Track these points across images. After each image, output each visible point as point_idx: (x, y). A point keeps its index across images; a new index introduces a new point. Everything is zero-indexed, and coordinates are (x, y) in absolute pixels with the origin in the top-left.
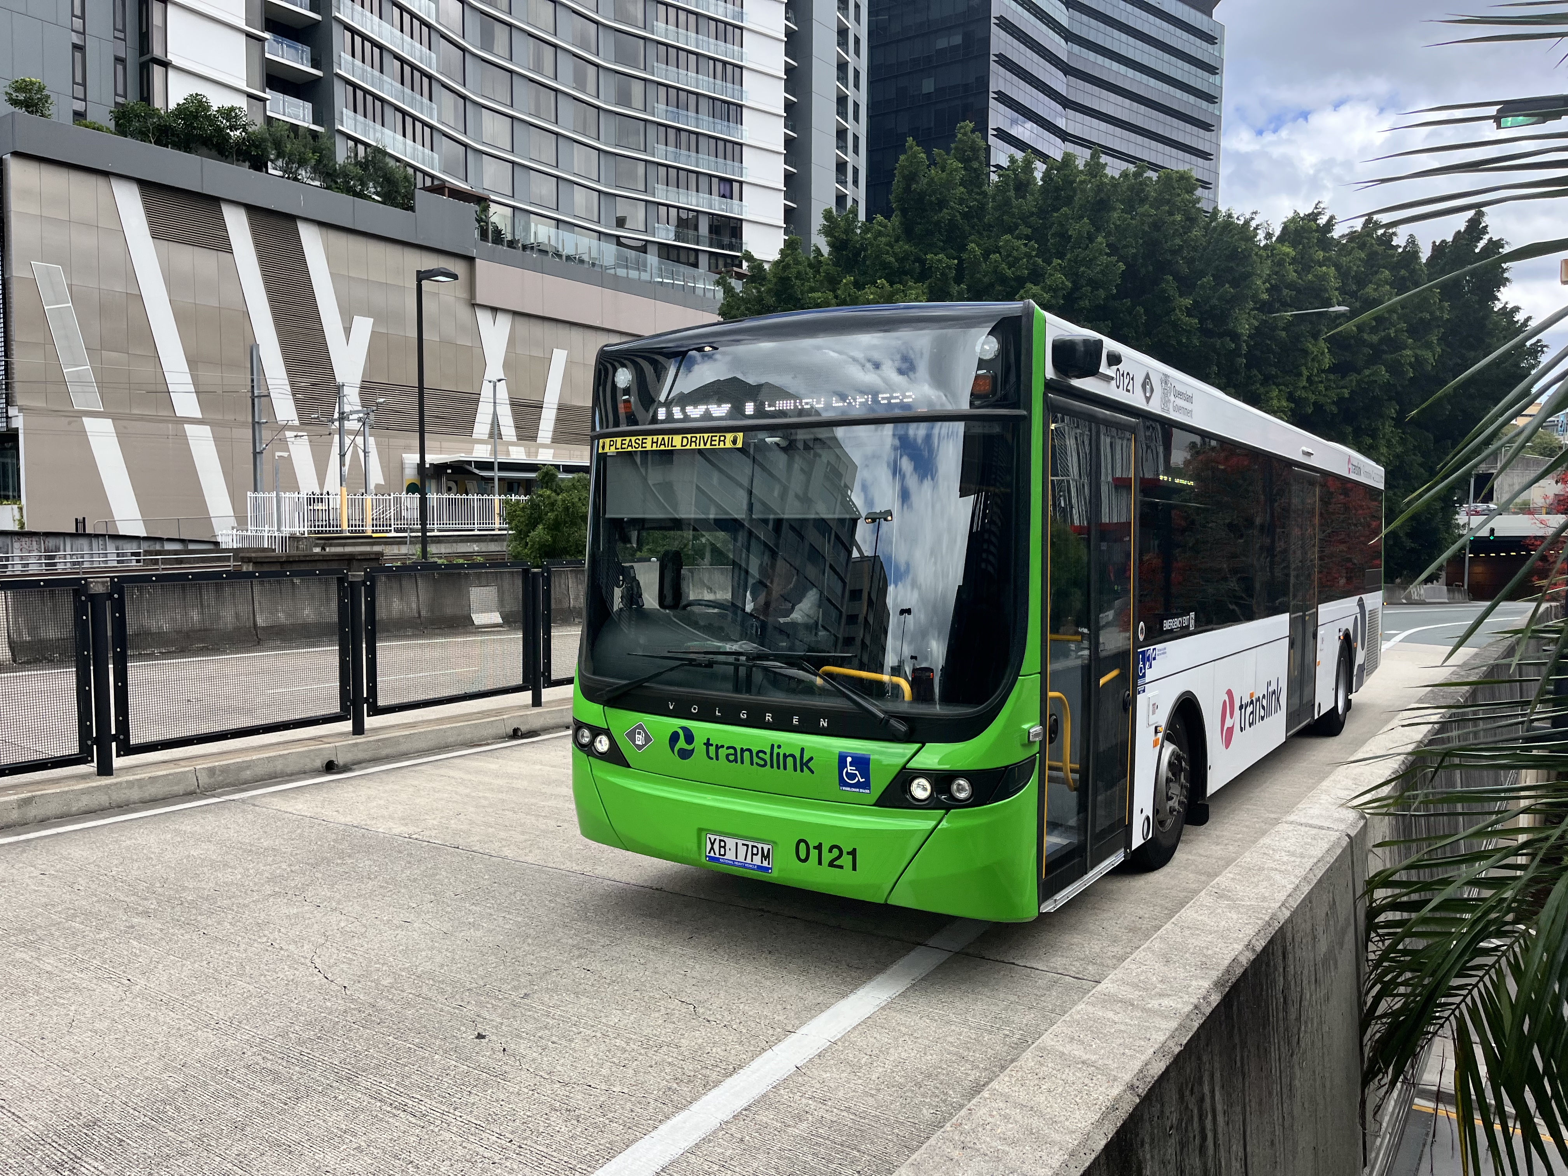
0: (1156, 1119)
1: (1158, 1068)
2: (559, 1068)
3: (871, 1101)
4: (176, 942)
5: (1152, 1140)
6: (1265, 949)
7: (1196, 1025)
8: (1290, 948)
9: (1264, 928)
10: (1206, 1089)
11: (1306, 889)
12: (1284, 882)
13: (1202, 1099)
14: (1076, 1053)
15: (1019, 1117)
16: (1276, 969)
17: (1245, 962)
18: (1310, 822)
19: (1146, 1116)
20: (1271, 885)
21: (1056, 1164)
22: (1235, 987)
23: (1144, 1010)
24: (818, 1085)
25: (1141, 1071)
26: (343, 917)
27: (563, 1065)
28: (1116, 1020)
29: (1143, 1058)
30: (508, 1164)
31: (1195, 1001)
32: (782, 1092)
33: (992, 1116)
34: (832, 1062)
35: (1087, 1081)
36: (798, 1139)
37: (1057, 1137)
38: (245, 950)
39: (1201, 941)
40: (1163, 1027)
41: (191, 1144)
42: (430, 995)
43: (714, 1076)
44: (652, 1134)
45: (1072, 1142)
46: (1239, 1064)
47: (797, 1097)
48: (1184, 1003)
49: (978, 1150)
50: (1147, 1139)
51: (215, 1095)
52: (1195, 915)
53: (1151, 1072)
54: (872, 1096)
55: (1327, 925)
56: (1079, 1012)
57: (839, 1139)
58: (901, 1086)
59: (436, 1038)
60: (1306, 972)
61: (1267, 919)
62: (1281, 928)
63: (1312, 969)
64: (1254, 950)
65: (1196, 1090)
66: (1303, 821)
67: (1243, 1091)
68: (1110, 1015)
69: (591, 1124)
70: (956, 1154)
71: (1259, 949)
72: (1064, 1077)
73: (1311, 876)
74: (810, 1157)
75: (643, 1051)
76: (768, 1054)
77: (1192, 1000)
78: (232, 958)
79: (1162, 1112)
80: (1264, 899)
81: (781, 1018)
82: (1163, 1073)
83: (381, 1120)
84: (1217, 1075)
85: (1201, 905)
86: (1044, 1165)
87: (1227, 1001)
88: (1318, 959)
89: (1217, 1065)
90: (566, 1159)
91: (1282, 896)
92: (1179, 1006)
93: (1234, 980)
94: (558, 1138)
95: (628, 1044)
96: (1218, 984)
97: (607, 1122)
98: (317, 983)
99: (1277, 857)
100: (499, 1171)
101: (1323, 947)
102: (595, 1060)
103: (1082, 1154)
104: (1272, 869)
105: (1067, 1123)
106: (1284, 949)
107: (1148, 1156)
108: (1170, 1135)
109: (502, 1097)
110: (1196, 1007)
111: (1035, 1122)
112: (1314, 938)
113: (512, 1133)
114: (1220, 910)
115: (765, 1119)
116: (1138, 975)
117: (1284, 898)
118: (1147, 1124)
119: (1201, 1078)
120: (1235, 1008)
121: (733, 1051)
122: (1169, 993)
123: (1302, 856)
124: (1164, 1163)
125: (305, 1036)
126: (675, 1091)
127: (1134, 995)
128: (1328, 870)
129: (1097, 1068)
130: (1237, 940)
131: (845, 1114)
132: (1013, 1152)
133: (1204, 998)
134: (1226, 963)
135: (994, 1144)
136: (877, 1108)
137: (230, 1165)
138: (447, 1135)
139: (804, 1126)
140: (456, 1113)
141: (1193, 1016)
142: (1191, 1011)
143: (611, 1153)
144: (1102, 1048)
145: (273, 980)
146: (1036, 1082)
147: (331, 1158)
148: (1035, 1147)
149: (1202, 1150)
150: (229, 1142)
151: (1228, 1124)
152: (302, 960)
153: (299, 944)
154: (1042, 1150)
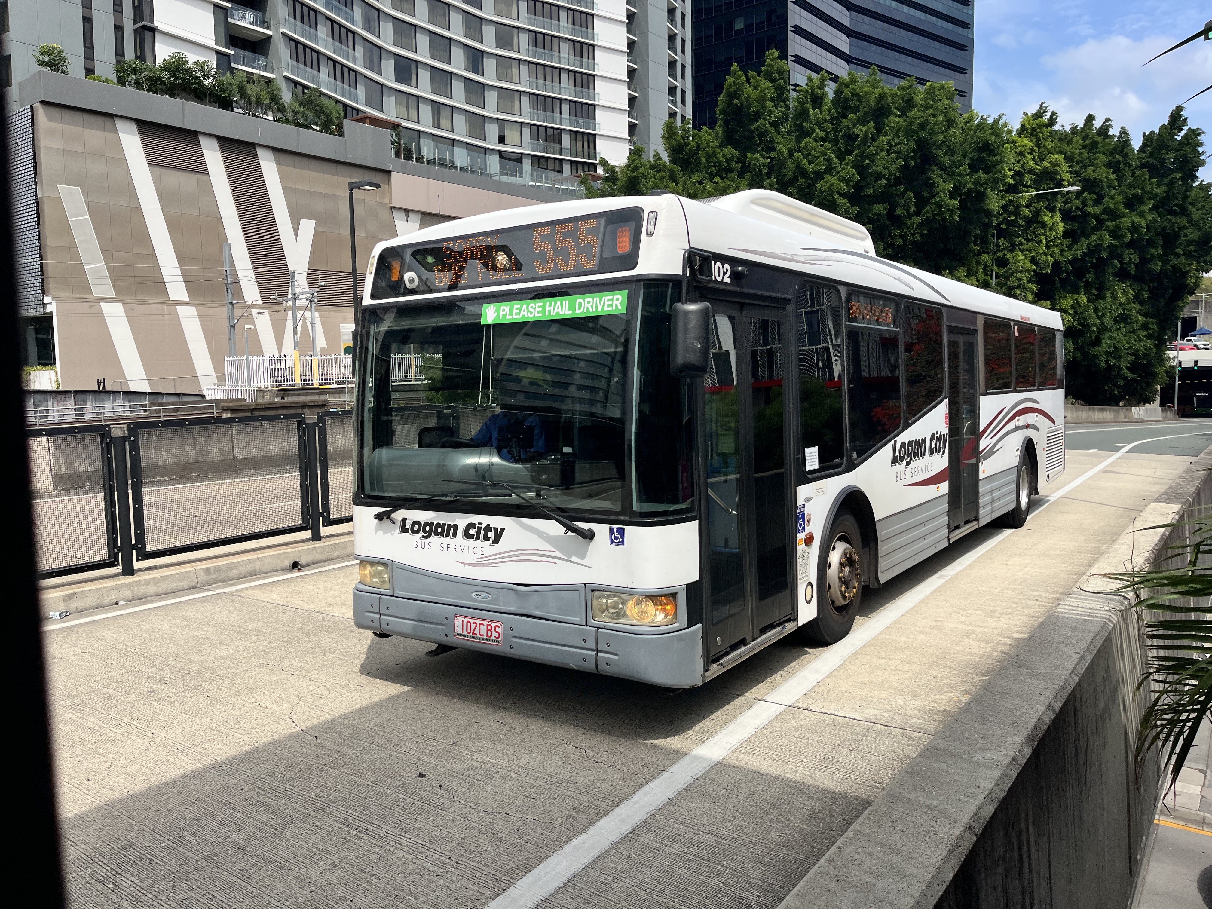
0: (988, 852)
1: (989, 810)
2: (483, 800)
3: (729, 826)
4: (187, 703)
5: (986, 870)
6: (1062, 709)
7: (1014, 774)
8: (1078, 707)
9: (1060, 692)
10: (1023, 826)
11: (1089, 658)
12: (1071, 653)
13: (1020, 833)
14: (921, 799)
15: (881, 855)
16: (1069, 725)
17: (1047, 720)
19: (982, 852)
20: (1061, 656)
21: (916, 894)
22: (1042, 741)
23: (971, 762)
24: (687, 814)
25: (975, 814)
26: (311, 683)
27: (486, 798)
28: (950, 771)
29: (976, 803)
30: (448, 876)
31: (1013, 754)
32: (658, 818)
33: (859, 854)
34: (696, 794)
35: (932, 823)
36: (674, 857)
37: (914, 871)
38: (239, 709)
39: (1010, 703)
40: (989, 776)
41: (205, 862)
42: (381, 743)
43: (604, 806)
44: (559, 853)
45: (927, 875)
46: (1045, 803)
47: (671, 823)
48: (1004, 756)
49: (850, 883)
50: (983, 870)
51: (221, 823)
52: (1002, 682)
53: (983, 814)
54: (730, 821)
55: (1103, 687)
57: (706, 857)
58: (753, 814)
59: (388, 777)
60: (1090, 725)
61: (1061, 684)
62: (1073, 691)
63: (1094, 722)
64: (1054, 711)
65: (1016, 826)
67: (1048, 824)
68: (944, 766)
69: (511, 844)
70: (832, 885)
71: (1057, 709)
72: (913, 820)
73: (1092, 647)
75: (548, 787)
76: (646, 789)
77: (1009, 753)
78: (229, 715)
79: (993, 846)
80: (1057, 667)
81: (655, 760)
82: (993, 815)
83: (349, 841)
84: (1030, 813)
86: (906, 895)
87: (1037, 753)
88: (1099, 713)
89: (1030, 805)
90: (493, 872)
91: (1070, 665)
92: (1000, 758)
93: (1040, 735)
94: (486, 855)
95: (536, 781)
96: (1029, 739)
97: (523, 843)
98: (294, 734)
99: (1062, 632)
100: (442, 882)
101: (1100, 705)
102: (511, 794)
103: (936, 885)
104: (1060, 643)
105: (921, 859)
106: (1075, 707)
107: (983, 883)
108: (998, 865)
109: (440, 823)
110: (1014, 759)
111: (895, 859)
112: (1095, 698)
113: (450, 851)
114: (1022, 678)
115: (647, 841)
116: (962, 732)
117: (1072, 667)
118: (983, 857)
119: (1019, 816)
120: (1042, 758)
121: (618, 787)
122: (990, 747)
123: (1082, 632)
124: (994, 887)
125: (288, 775)
126: (574, 818)
127: (961, 749)
129: (939, 812)
130: (1040, 702)
131: (710, 836)
132: (879, 884)
133: (1019, 752)
134: (1033, 722)
135: (863, 877)
136: (734, 832)
137: (235, 878)
138: (399, 854)
139: (677, 846)
140: (407, 836)
141: (1012, 767)
142: (1010, 763)
143: (528, 867)
144: (941, 795)
145: (262, 732)
146: (891, 824)
147: (312, 872)
148: (897, 879)
149: (1021, 873)
150: (234, 860)
151: (1038, 851)
152: (283, 716)
153: (280, 704)
154: (903, 883)
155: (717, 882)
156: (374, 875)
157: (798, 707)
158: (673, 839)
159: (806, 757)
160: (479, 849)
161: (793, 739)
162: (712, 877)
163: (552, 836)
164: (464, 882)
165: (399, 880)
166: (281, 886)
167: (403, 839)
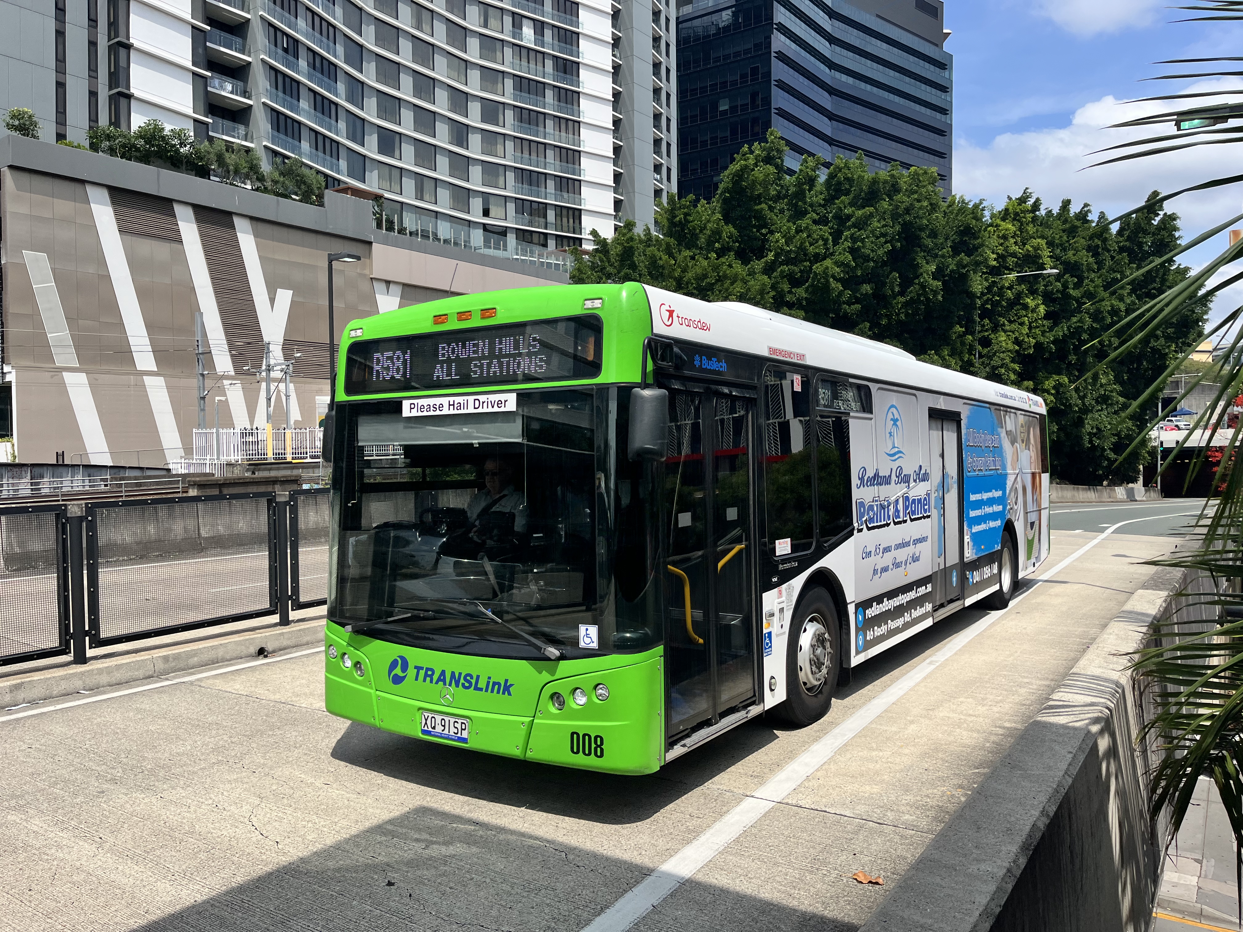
2: (456, 910)
4: (139, 805)
6: (1056, 813)
7: (1010, 887)
8: (1073, 809)
9: (1053, 795)
12: (1065, 752)
17: (1042, 827)
20: (1053, 755)
22: (1037, 849)
23: (966, 874)
24: (672, 922)
26: (274, 781)
27: (459, 908)
29: (971, 920)
31: (1007, 865)
32: (642, 928)
34: (682, 901)
38: (195, 811)
39: (1004, 809)
40: (984, 890)
42: (348, 847)
46: (1041, 915)
48: (999, 867)
52: (995, 785)
54: (717, 930)
58: (741, 922)
60: (1085, 828)
61: (1055, 786)
62: (1066, 794)
64: (1048, 815)
68: (938, 880)
71: (1052, 814)
75: (525, 894)
76: (629, 895)
77: (1004, 864)
78: (184, 818)
80: (1050, 768)
81: (639, 863)
89: (1026, 919)
92: (994, 870)
93: (1035, 843)
95: (512, 888)
96: (1024, 847)
98: (254, 839)
102: (486, 903)
104: (1052, 741)
106: (1070, 809)
110: (1009, 870)
112: (1089, 798)
114: (1015, 780)
117: (1065, 767)
120: (1037, 868)
122: (985, 858)
126: (553, 930)
127: (955, 861)
133: (1014, 862)
134: (1028, 828)
141: (1007, 879)
142: (1005, 875)
145: (218, 837)
152: (242, 819)
153: (239, 805)
157: (787, 804)
159: (796, 858)
161: (782, 838)
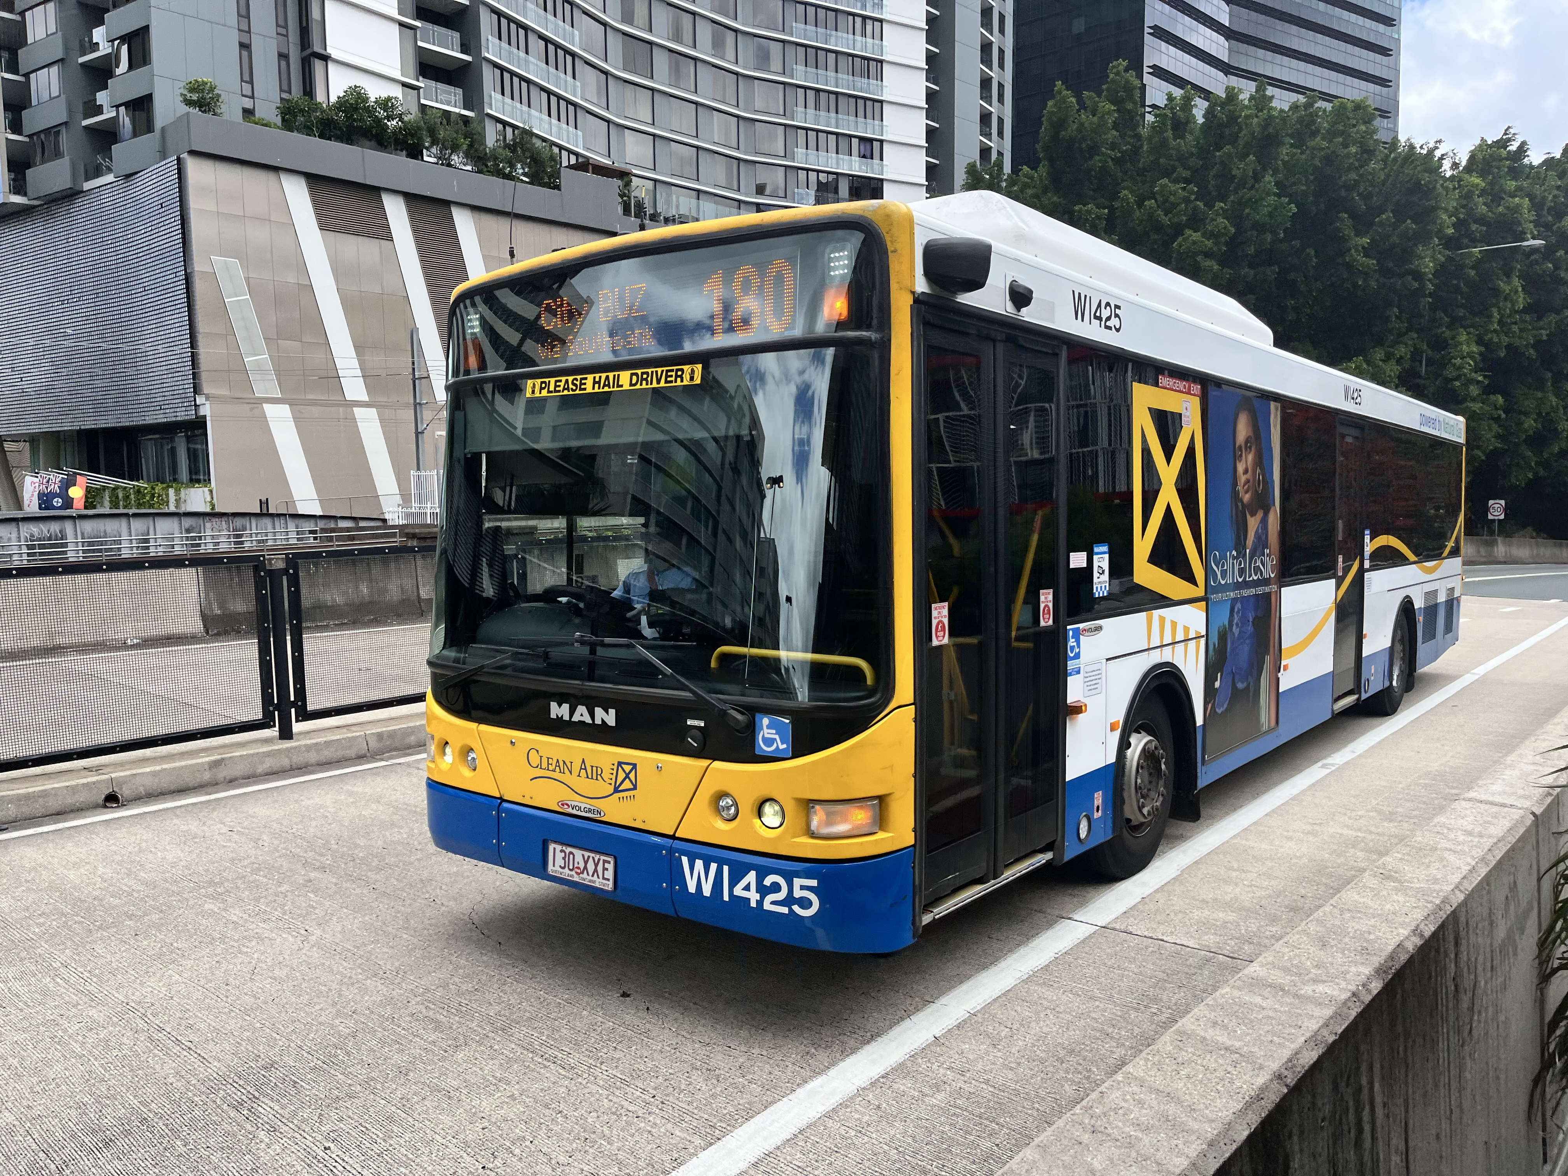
0: (1306, 1110)
1: (1310, 1057)
2: (700, 1028)
3: (1011, 1075)
4: (349, 896)
5: (1302, 1132)
6: (1434, 934)
7: (1353, 1014)
8: (1463, 934)
9: (1434, 913)
10: (1364, 1081)
11: (1483, 871)
12: (1458, 863)
13: (1359, 1090)
14: (1219, 1039)
15: (1154, 1103)
16: (1446, 955)
17: (1410, 948)
18: (1491, 799)
19: (1295, 1108)
20: (1444, 866)
21: (1193, 1154)
22: (1400, 975)
23: (1296, 996)
25: (1290, 1060)
26: (498, 876)
27: (704, 1026)
28: (1264, 1006)
29: (1292, 1046)
30: (651, 1119)
31: (1353, 988)
32: (920, 1061)
33: (1126, 1101)
35: (1230, 1069)
36: (935, 1109)
37: (1195, 1126)
39: (1363, 925)
40: (1316, 1014)
41: (359, 1088)
43: (852, 1043)
44: (790, 1097)
45: (1211, 1131)
47: (935, 1067)
48: (1341, 990)
49: (1109, 1135)
50: (1295, 1131)
51: (381, 1041)
52: (1356, 897)
53: (1301, 1061)
54: (1011, 1069)
55: (1507, 910)
56: (1223, 996)
57: (977, 1111)
58: (1042, 1061)
59: (584, 994)
60: (1481, 959)
61: (1438, 902)
62: (1454, 912)
63: (1488, 956)
65: (1352, 1080)
66: (1484, 797)
67: (1406, 1084)
68: (1258, 1000)
69: (731, 1084)
70: (1086, 1138)
71: (1427, 934)
72: (1205, 1063)
73: (1490, 857)
74: (947, 1128)
75: (783, 1015)
76: (907, 1023)
77: (1350, 987)
79: (1314, 1104)
80: (1436, 881)
81: (921, 987)
82: (1315, 1063)
83: (534, 1070)
84: (1377, 1066)
85: (1364, 886)
86: (1180, 1154)
87: (1388, 990)
88: (1496, 944)
89: (1377, 1056)
90: (706, 1116)
91: (1456, 878)
92: (1335, 993)
93: (1398, 966)
94: (699, 1096)
96: (1380, 971)
97: (746, 1083)
99: (1452, 836)
100: (642, 1125)
101: (1501, 933)
102: (736, 1022)
103: (1222, 1144)
104: (1446, 849)
105: (1207, 1112)
106: (1457, 932)
107: (1296, 1148)
108: (1322, 1128)
109: (646, 1054)
110: (1354, 995)
111: (1172, 1109)
112: (1491, 923)
113: (655, 1089)
114: (1385, 893)
115: (902, 1088)
116: (1290, 959)
117: (1457, 881)
118: (1296, 1116)
119: (1358, 1068)
120: (1399, 996)
121: (872, 1019)
122: (1324, 978)
123: (1480, 835)
124: (1314, 1156)
125: (464, 987)
126: (814, 1056)
127: (1285, 980)
128: (1508, 851)
129: (1241, 1055)
130: (1403, 925)
131: (985, 1087)
132: (1146, 1140)
133: (1364, 985)
134: (1390, 948)
135: (1127, 1129)
136: (1017, 1082)
137: (394, 1108)
138: (594, 1088)
139: (940, 1096)
140: (603, 1067)
141: (1351, 1004)
142: (1348, 1000)
143: (749, 1113)
144: (1248, 1034)
146: (1175, 1067)
147: (486, 1104)
148: (1171, 1134)
149: (1358, 1143)
150: (394, 1086)
151: (1388, 1116)
154: (1178, 1139)
155: (989, 1144)
156: (560, 1112)
157: (1114, 929)
158: (937, 1088)
159: (1119, 993)
160: (691, 1088)
161: (1103, 969)
162: (984, 1138)
163: (783, 1076)
164: (669, 1126)
165: (590, 1120)
166: (446, 1119)
167: (597, 1072)
